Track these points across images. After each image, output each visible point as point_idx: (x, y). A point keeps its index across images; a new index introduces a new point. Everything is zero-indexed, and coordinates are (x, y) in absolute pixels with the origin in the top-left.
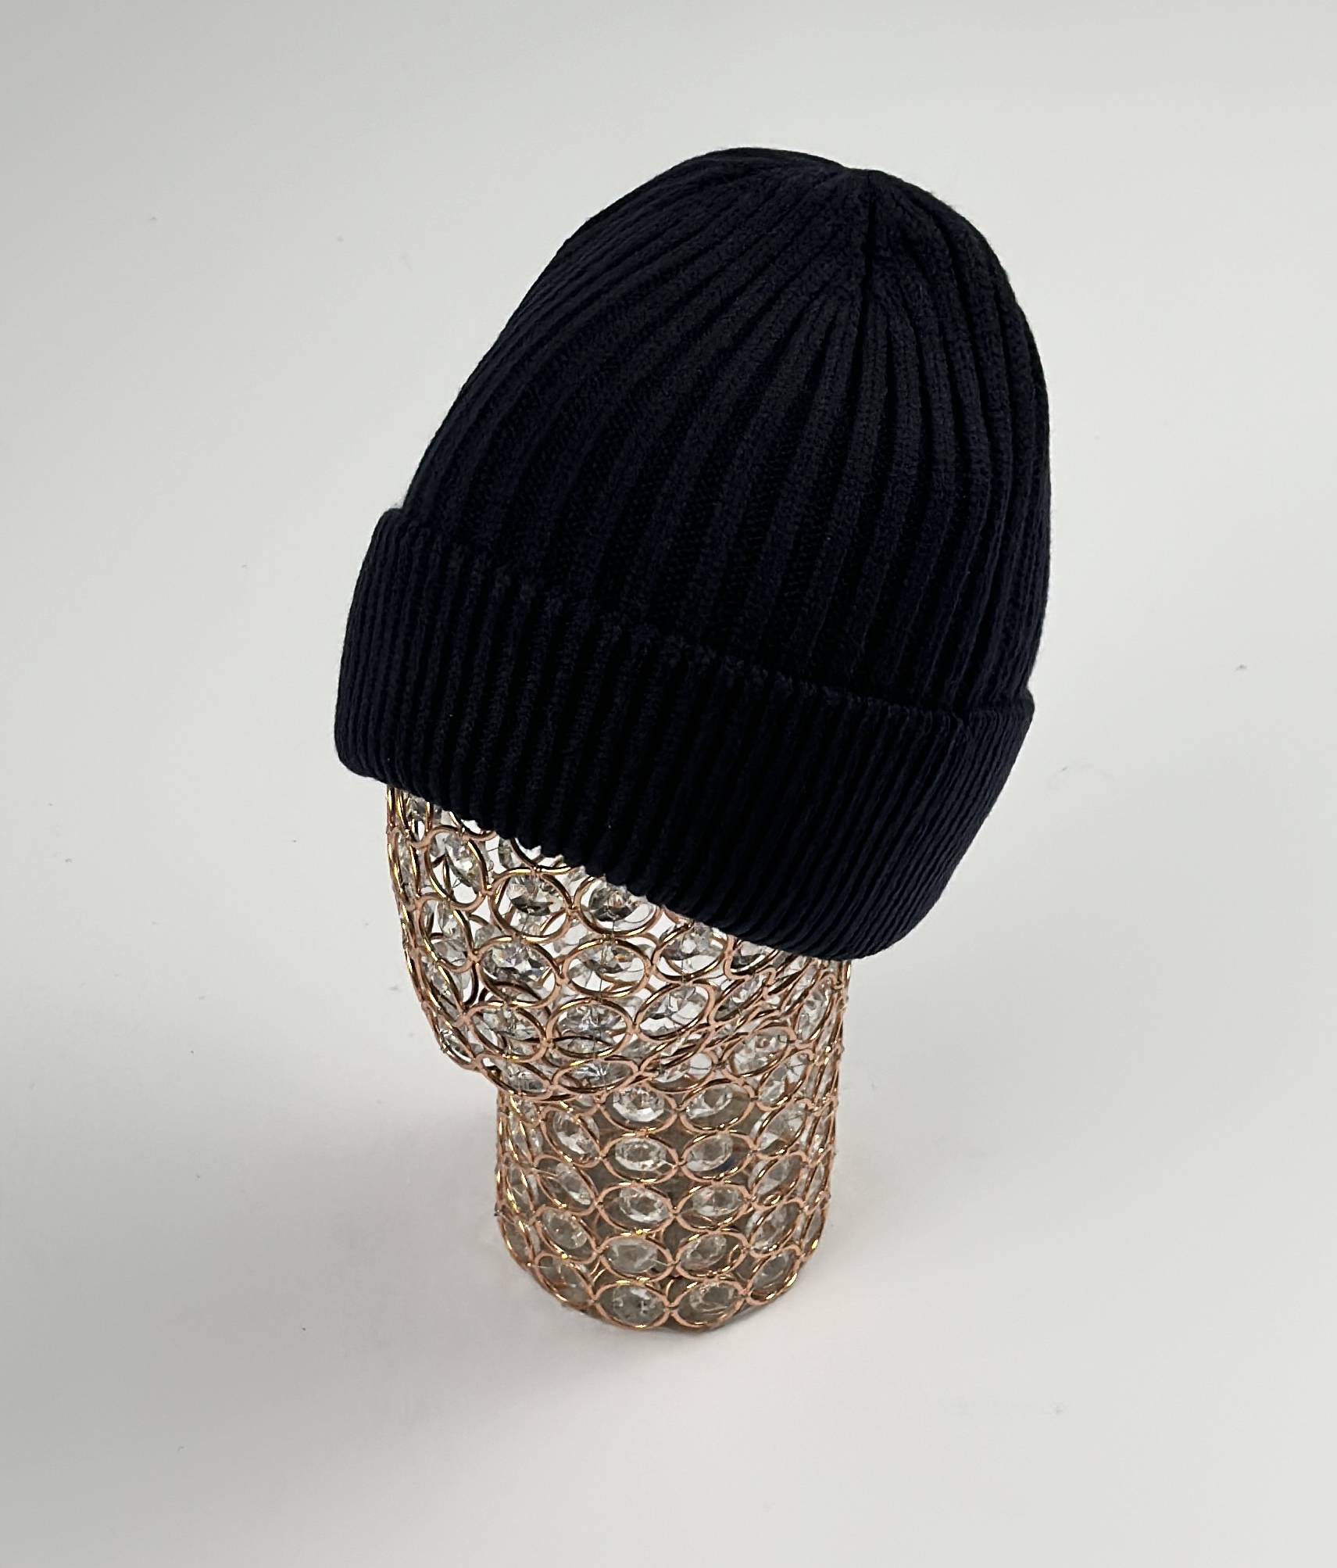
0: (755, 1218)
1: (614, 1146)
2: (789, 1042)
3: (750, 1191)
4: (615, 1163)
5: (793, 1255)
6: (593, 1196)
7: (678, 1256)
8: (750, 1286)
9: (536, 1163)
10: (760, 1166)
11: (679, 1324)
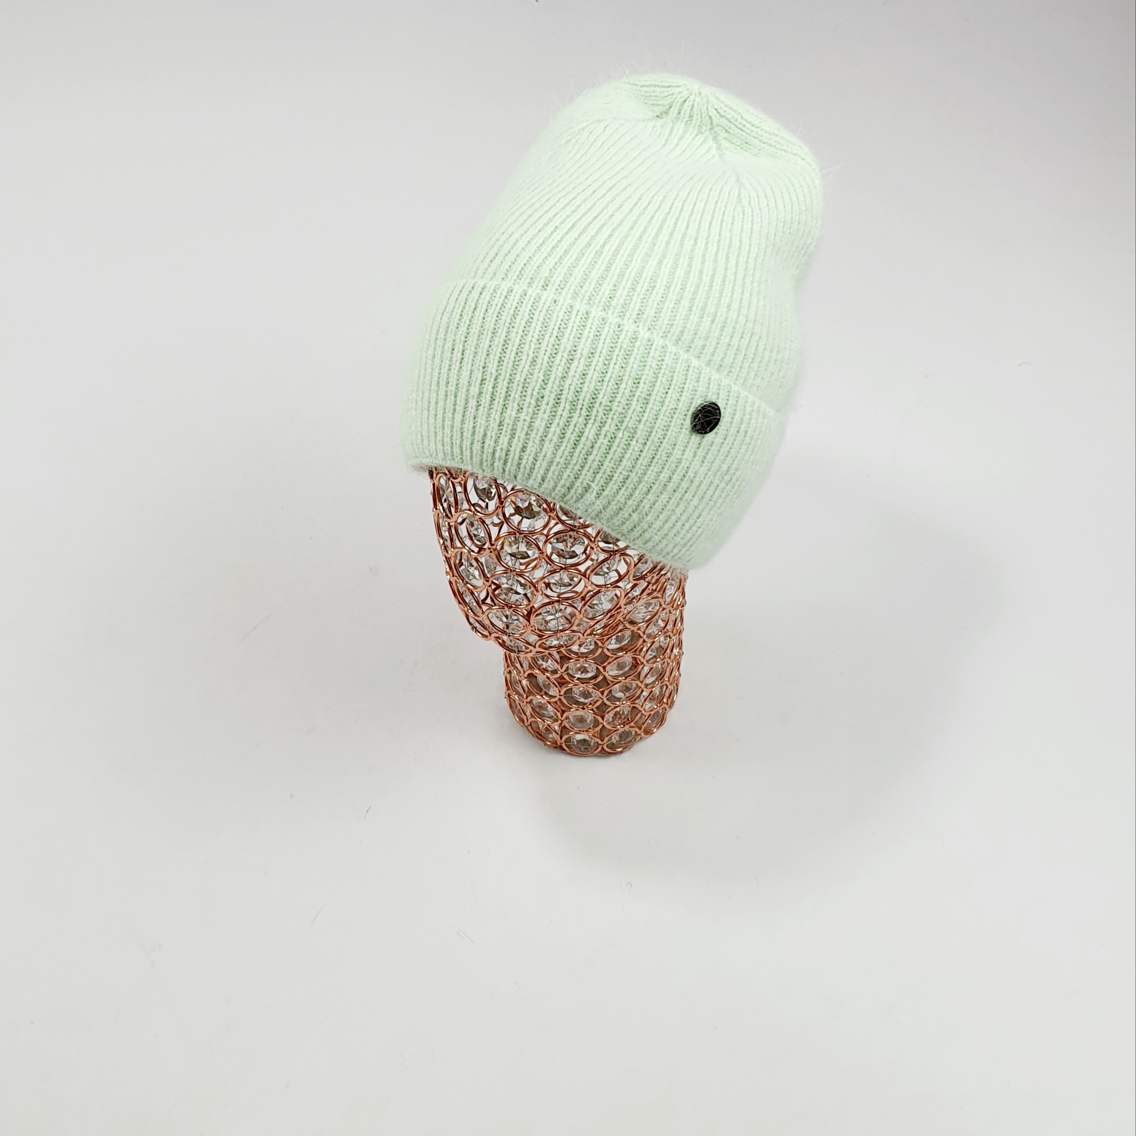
0: (645, 694)
1: (568, 667)
2: (661, 605)
3: (641, 682)
4: (569, 675)
5: (664, 710)
6: (558, 692)
7: (605, 719)
8: (643, 729)
9: (526, 675)
10: (646, 669)
11: (606, 752)
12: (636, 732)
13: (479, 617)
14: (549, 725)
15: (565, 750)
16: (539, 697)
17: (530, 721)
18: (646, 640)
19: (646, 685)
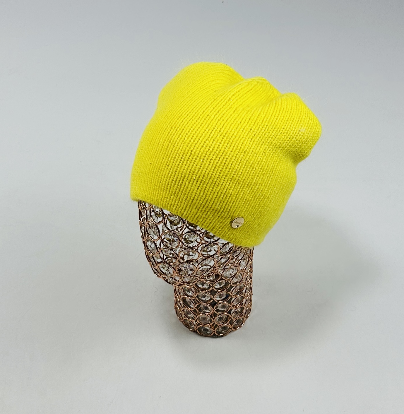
0: (233, 310)
1: (198, 294)
2: (238, 270)
3: (231, 304)
4: (199, 298)
5: (243, 319)
6: (194, 306)
7: (215, 320)
8: (232, 326)
9: (181, 298)
10: (233, 299)
11: (216, 335)
12: (229, 327)
13: (155, 267)
14: (191, 321)
15: (198, 333)
16: (187, 308)
17: (183, 319)
18: (232, 285)
19: (233, 306)
